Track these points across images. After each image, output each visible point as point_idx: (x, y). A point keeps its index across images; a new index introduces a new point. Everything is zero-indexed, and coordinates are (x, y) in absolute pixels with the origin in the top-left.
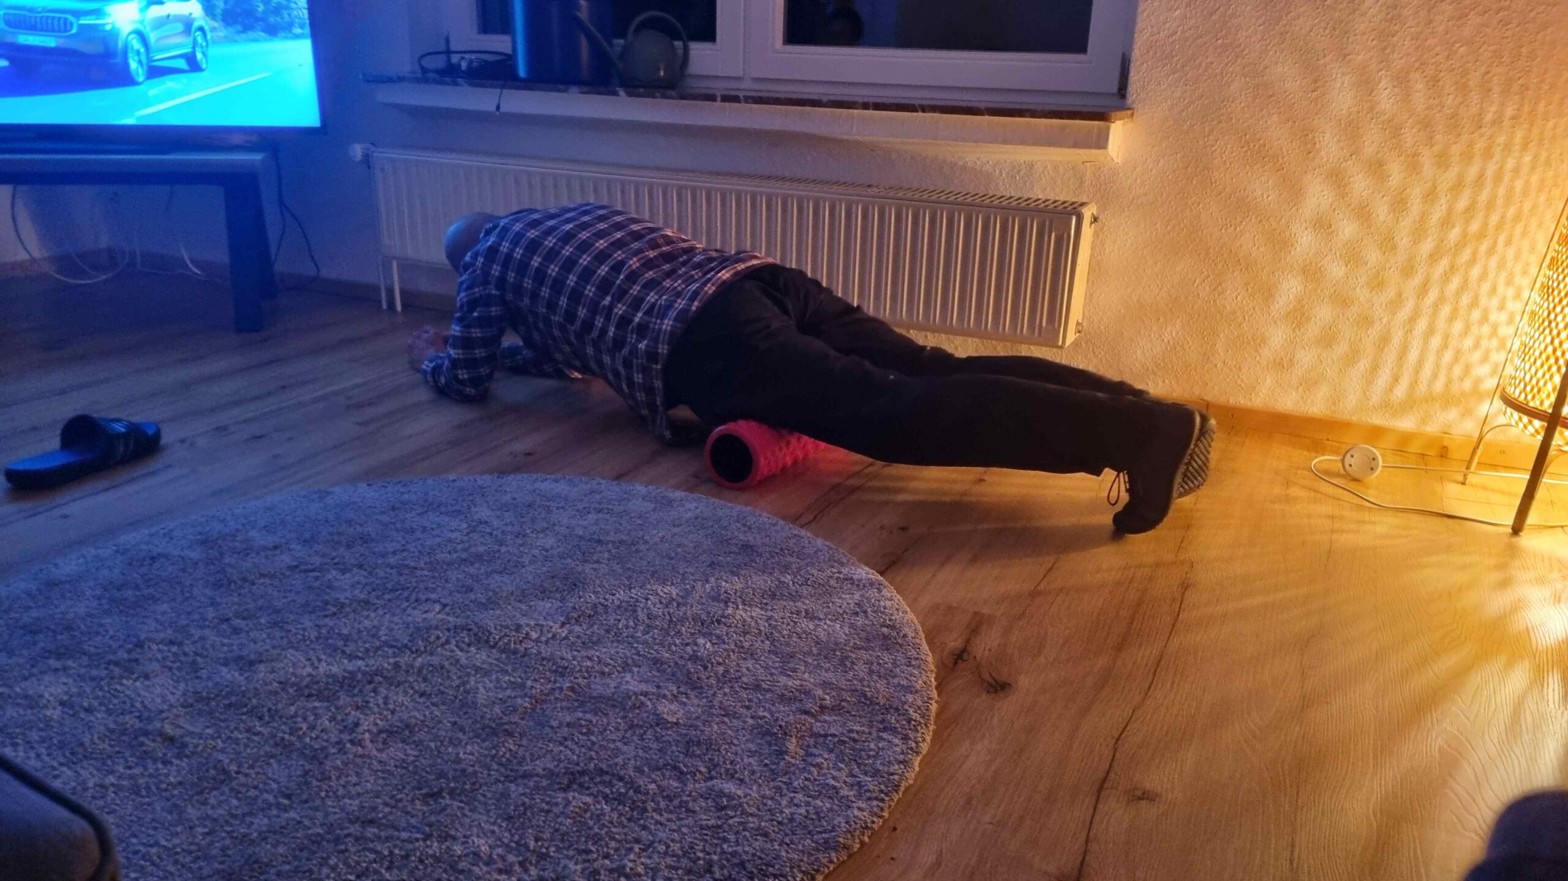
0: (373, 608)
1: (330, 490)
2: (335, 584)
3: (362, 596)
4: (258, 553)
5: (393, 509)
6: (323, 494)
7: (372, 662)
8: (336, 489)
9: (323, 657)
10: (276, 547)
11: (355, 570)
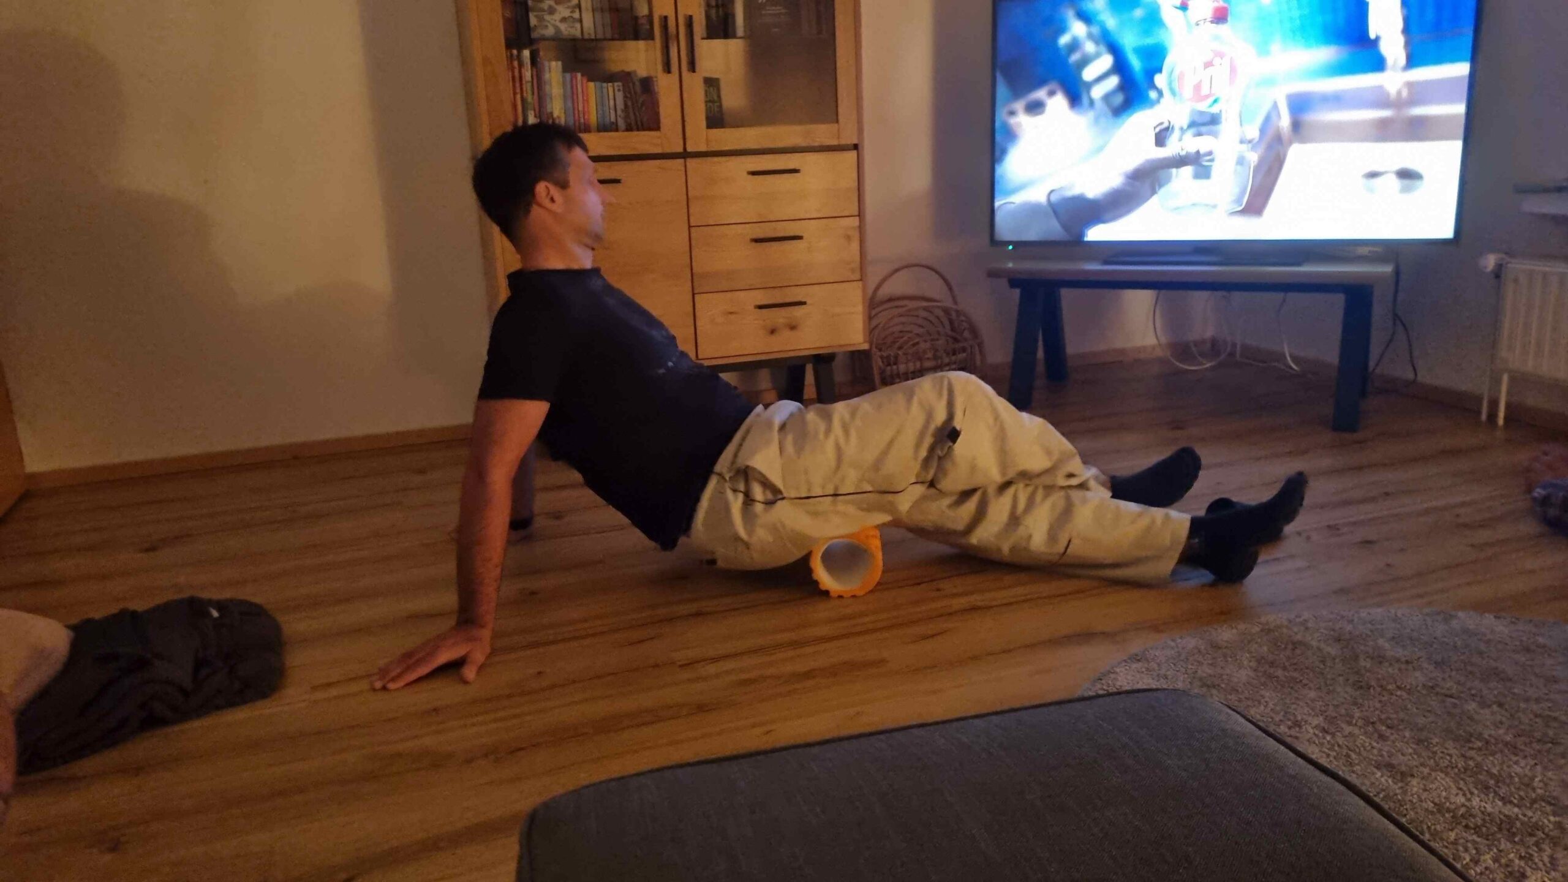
0: (1521, 754)
1: (1453, 613)
2: (1476, 717)
3: (1508, 738)
4: (1391, 664)
5: (1528, 650)
6: (1448, 618)
7: (1530, 814)
8: (1461, 614)
9: (1476, 792)
10: (1407, 662)
11: (1495, 708)
